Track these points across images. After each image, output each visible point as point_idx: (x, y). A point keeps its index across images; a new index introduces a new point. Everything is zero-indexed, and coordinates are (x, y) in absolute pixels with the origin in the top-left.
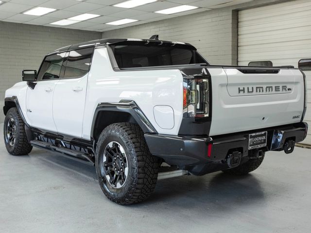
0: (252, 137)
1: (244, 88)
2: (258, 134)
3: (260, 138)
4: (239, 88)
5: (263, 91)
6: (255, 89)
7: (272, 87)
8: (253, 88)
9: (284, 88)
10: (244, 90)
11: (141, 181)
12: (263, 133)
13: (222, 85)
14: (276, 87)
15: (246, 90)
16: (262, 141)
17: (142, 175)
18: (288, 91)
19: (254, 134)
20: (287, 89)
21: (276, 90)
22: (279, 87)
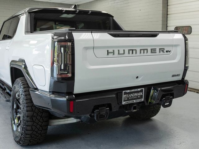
0: (125, 93)
1: (114, 51)
2: (133, 90)
3: (136, 94)
4: (108, 51)
5: (136, 53)
6: (127, 51)
7: (147, 50)
8: (124, 50)
9: (162, 50)
10: (113, 53)
11: (29, 128)
12: (139, 90)
13: (87, 48)
14: (151, 49)
15: (116, 52)
16: (139, 97)
17: (30, 123)
18: (166, 53)
19: (129, 91)
20: (165, 51)
21: (151, 52)
22: (156, 49)
